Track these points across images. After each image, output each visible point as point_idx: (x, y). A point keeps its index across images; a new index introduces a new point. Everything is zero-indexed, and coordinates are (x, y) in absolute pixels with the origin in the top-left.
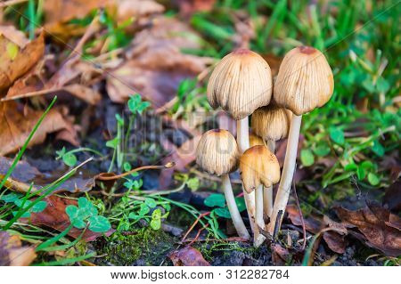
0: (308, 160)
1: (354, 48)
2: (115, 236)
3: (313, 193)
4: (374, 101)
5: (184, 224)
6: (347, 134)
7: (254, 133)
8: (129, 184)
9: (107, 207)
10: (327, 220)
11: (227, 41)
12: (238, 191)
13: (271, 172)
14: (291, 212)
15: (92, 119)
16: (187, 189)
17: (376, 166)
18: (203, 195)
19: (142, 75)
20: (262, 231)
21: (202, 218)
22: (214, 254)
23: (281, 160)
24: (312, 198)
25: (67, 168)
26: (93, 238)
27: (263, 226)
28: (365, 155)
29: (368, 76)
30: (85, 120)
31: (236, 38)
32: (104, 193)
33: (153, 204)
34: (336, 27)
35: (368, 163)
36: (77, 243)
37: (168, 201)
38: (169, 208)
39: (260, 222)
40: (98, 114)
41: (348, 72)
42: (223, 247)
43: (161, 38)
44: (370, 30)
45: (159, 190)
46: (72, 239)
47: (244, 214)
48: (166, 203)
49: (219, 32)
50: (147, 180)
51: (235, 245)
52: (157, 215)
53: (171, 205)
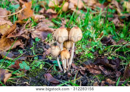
0: (77, 53)
1: (88, 27)
2: (31, 70)
3: (78, 60)
4: (92, 39)
5: (48, 68)
6: (86, 47)
7: (64, 47)
8: (35, 58)
9: (30, 63)
10: (81, 67)
11: (60, 25)
12: (60, 60)
13: (68, 56)
14: (73, 65)
15: (28, 42)
16: (49, 59)
17: (93, 54)
18: (52, 61)
19: (40, 32)
20: (66, 70)
21: (52, 66)
22: (54, 75)
23: (70, 53)
24: (78, 61)
25: (21, 54)
26: (26, 71)
27: (66, 68)
28: (90, 51)
29: (91, 33)
30: (26, 43)
31: (62, 24)
32: (29, 60)
33: (40, 63)
34: (84, 22)
35: (91, 54)
36: (22, 72)
37: (44, 62)
38: (44, 64)
39: (65, 67)
40: (29, 42)
41: (87, 32)
42: (57, 73)
43: (44, 24)
44: (92, 23)
45: (42, 59)
46: (21, 71)
47: (62, 65)
48: (44, 63)
49: (58, 23)
50: (40, 57)
51: (59, 73)
52: (41, 65)
53: (45, 63)
